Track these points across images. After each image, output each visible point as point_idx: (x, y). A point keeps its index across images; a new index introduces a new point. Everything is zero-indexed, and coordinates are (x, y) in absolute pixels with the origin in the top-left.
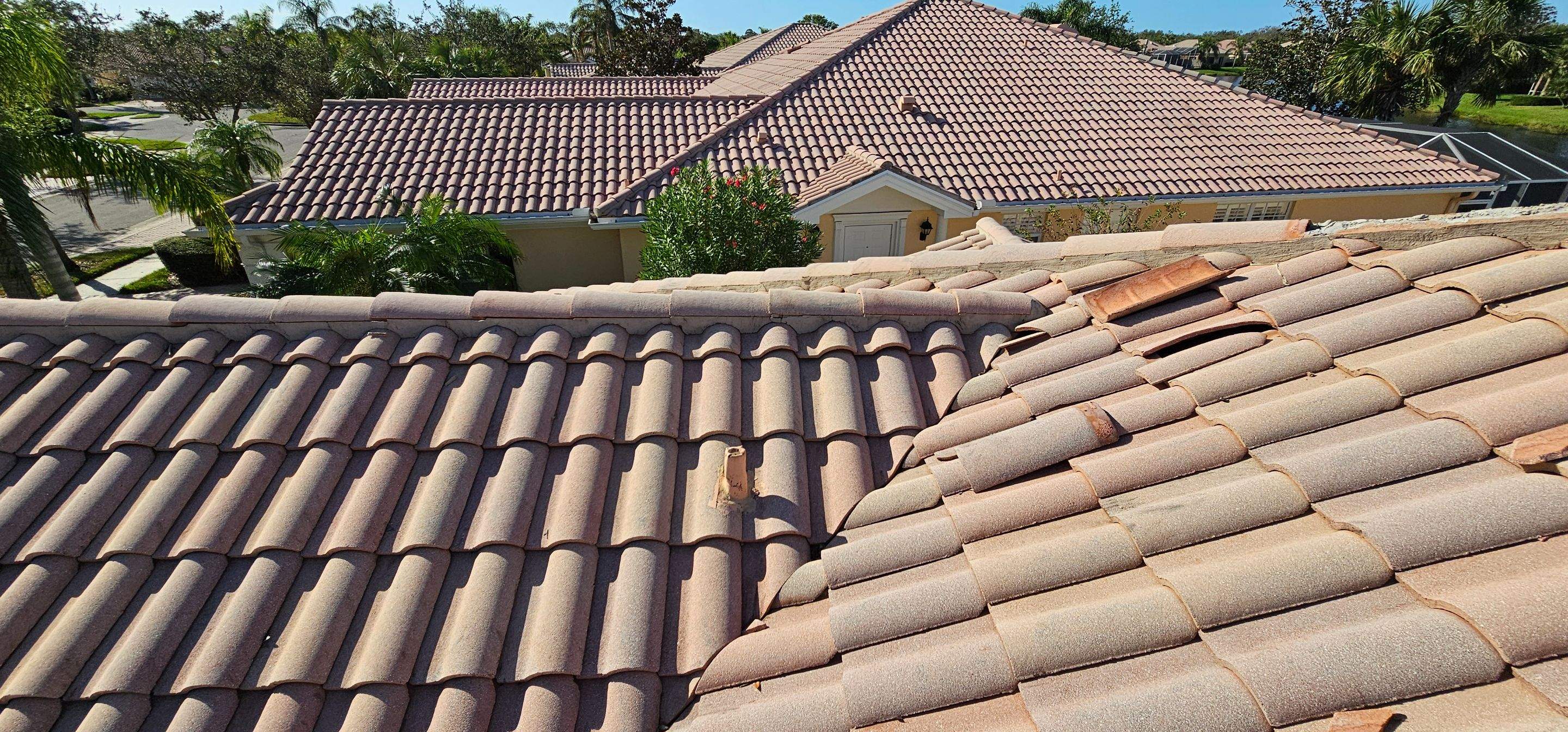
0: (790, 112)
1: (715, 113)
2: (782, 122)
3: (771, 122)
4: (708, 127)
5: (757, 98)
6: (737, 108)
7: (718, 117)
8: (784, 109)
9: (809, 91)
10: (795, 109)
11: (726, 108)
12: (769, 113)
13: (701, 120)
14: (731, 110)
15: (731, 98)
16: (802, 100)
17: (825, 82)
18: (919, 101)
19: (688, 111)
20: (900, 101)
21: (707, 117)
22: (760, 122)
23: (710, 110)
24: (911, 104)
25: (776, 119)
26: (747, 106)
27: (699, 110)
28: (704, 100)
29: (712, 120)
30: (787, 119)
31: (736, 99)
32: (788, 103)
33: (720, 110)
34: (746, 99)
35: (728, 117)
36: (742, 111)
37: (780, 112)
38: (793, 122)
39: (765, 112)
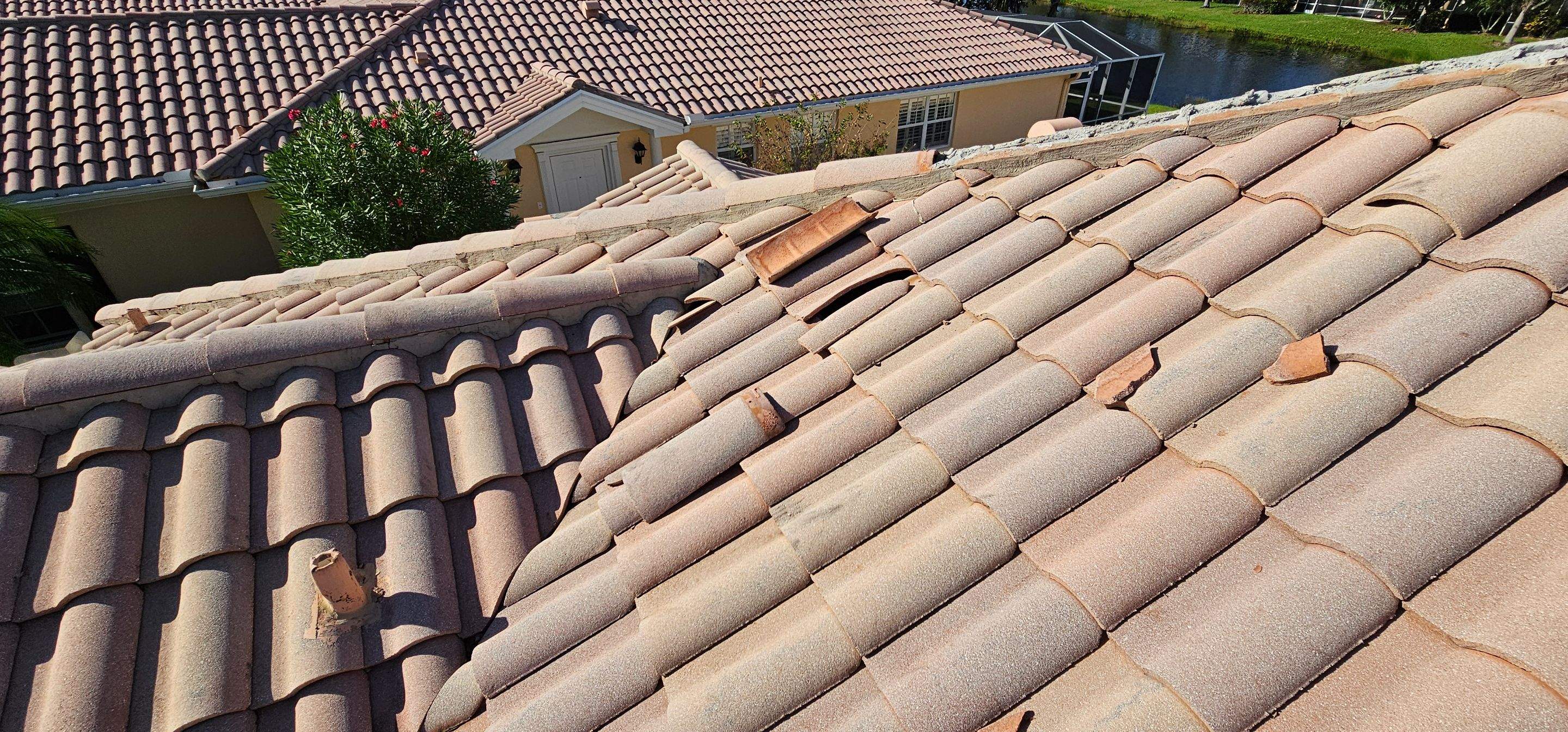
0: (452, 24)
1: (352, 29)
2: (444, 37)
3: (430, 38)
4: (346, 48)
5: (406, 8)
6: (382, 21)
7: (357, 34)
8: (445, 21)
10: (458, 21)
11: (367, 22)
12: (425, 27)
13: (333, 39)
14: (374, 24)
15: (371, 8)
16: (465, 9)
18: (605, 6)
19: (312, 27)
20: (583, 7)
21: (341, 35)
22: (416, 39)
23: (343, 26)
24: (596, 10)
25: (436, 34)
26: (395, 19)
27: (328, 27)
28: (334, 14)
29: (349, 38)
30: (451, 33)
31: (378, 10)
32: (447, 13)
33: (359, 25)
34: (393, 9)
35: (372, 34)
37: (439, 25)
38: (458, 36)
39: (420, 25)
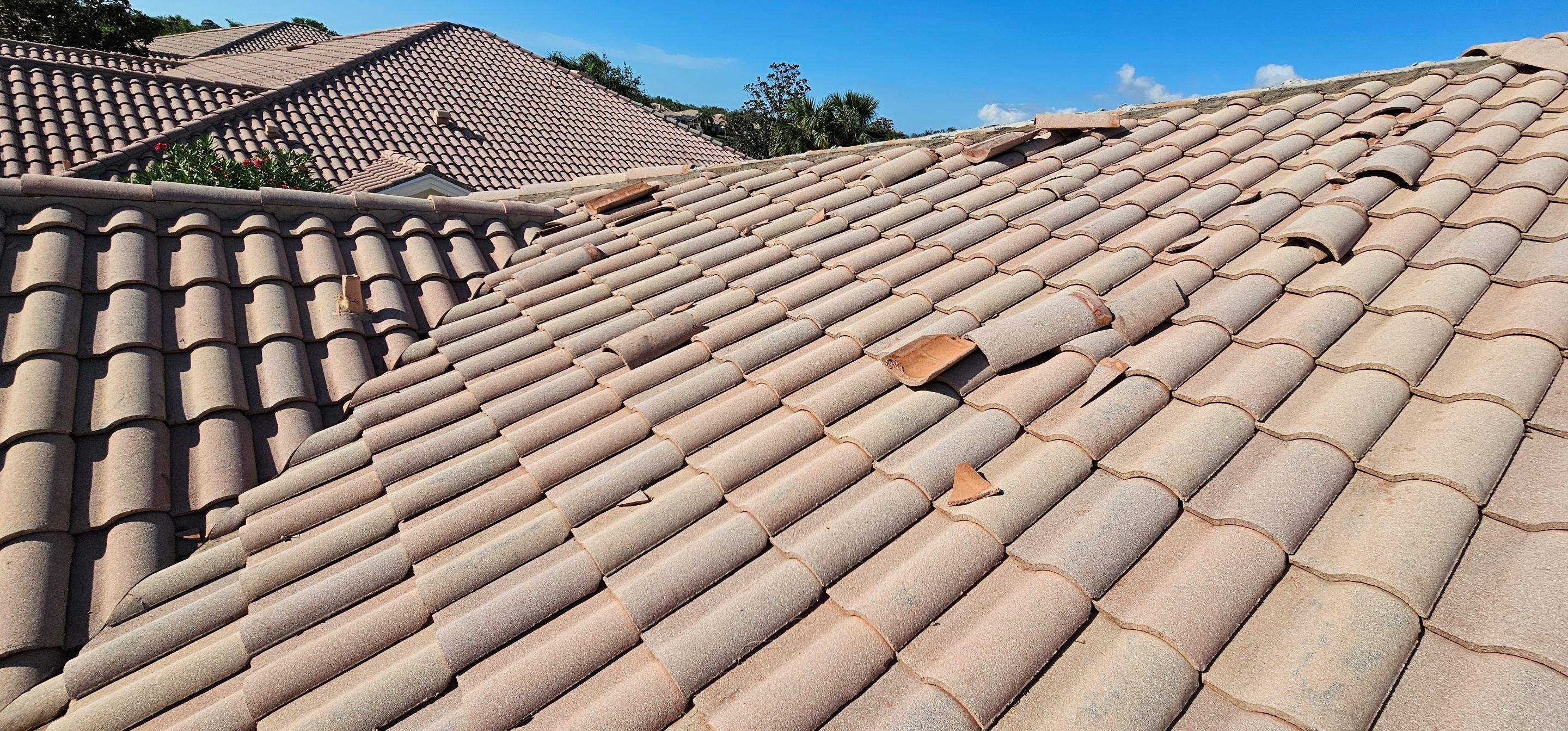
0: (304, 109)
1: (197, 99)
3: (280, 116)
4: (190, 113)
5: (256, 90)
6: (229, 97)
7: (202, 103)
9: (326, 91)
10: (311, 107)
11: (213, 95)
12: (277, 107)
13: (175, 104)
14: (221, 98)
15: (218, 84)
16: (318, 99)
17: (345, 85)
18: (455, 117)
19: (153, 91)
20: (435, 114)
21: (184, 102)
22: (266, 115)
23: (188, 95)
24: (447, 119)
25: (287, 115)
26: (244, 97)
27: (171, 93)
28: (177, 83)
29: (193, 105)
30: (302, 116)
31: (227, 88)
32: (300, 100)
33: (204, 96)
34: (241, 88)
35: (218, 105)
36: (237, 101)
37: (291, 108)
38: (310, 120)
39: (272, 105)
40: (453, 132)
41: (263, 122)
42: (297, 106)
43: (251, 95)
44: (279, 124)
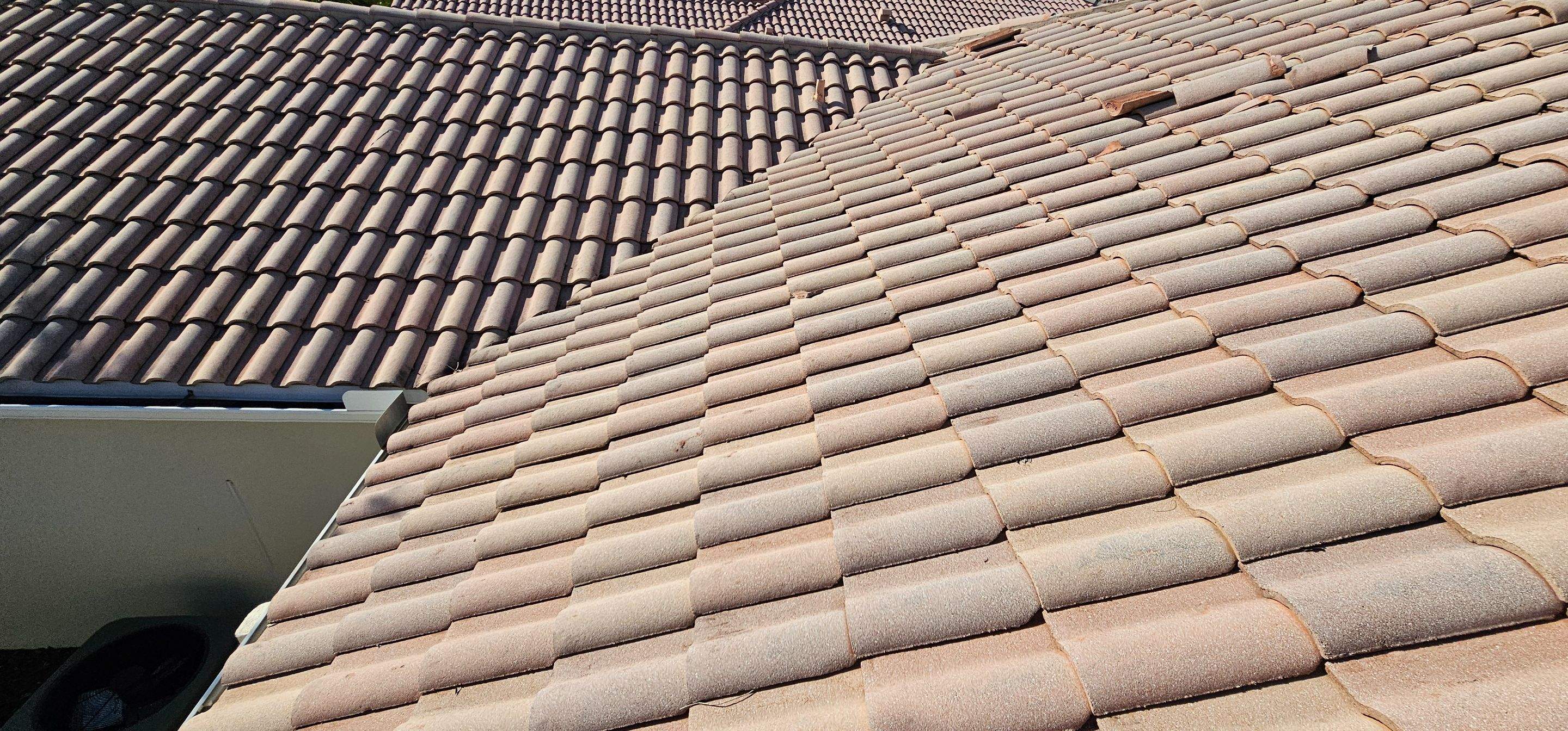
0: (790, 14)
2: (784, 21)
3: (775, 21)
10: (794, 12)
18: (895, 14)
20: (880, 13)
22: (767, 20)
24: (888, 16)
25: (779, 19)
26: (754, 8)
29: (726, 16)
30: (788, 20)
35: (739, 15)
37: (782, 13)
38: (793, 22)
39: (770, 12)
40: (891, 28)
41: (764, 26)
42: (786, 12)
43: (759, 6)
44: (773, 26)
